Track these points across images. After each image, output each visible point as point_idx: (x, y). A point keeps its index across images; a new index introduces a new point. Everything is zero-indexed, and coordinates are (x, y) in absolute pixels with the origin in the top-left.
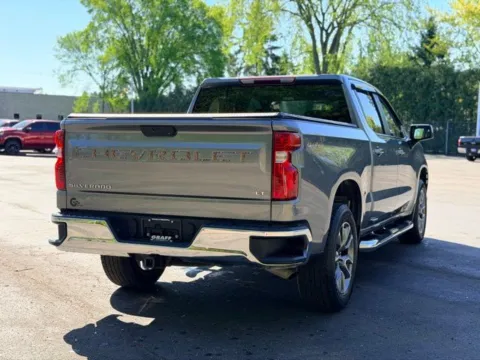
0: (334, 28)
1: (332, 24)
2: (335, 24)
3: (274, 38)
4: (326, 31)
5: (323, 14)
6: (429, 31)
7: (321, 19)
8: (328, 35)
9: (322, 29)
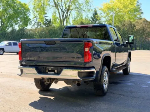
0: (65, 11)
1: (65, 9)
2: (66, 10)
3: (46, 14)
4: (63, 12)
5: (62, 7)
6: (95, 13)
7: (61, 8)
8: (64, 13)
9: (62, 11)
